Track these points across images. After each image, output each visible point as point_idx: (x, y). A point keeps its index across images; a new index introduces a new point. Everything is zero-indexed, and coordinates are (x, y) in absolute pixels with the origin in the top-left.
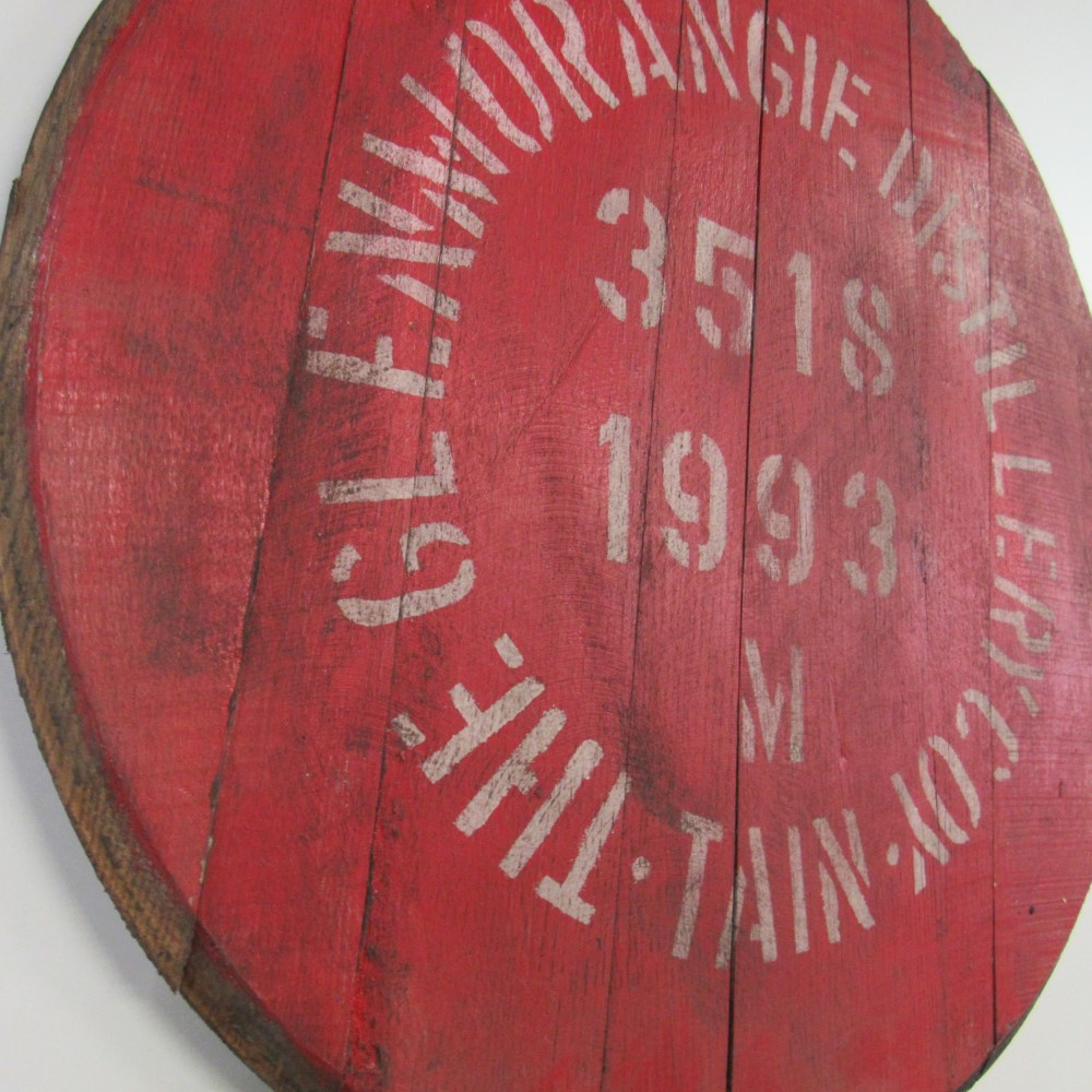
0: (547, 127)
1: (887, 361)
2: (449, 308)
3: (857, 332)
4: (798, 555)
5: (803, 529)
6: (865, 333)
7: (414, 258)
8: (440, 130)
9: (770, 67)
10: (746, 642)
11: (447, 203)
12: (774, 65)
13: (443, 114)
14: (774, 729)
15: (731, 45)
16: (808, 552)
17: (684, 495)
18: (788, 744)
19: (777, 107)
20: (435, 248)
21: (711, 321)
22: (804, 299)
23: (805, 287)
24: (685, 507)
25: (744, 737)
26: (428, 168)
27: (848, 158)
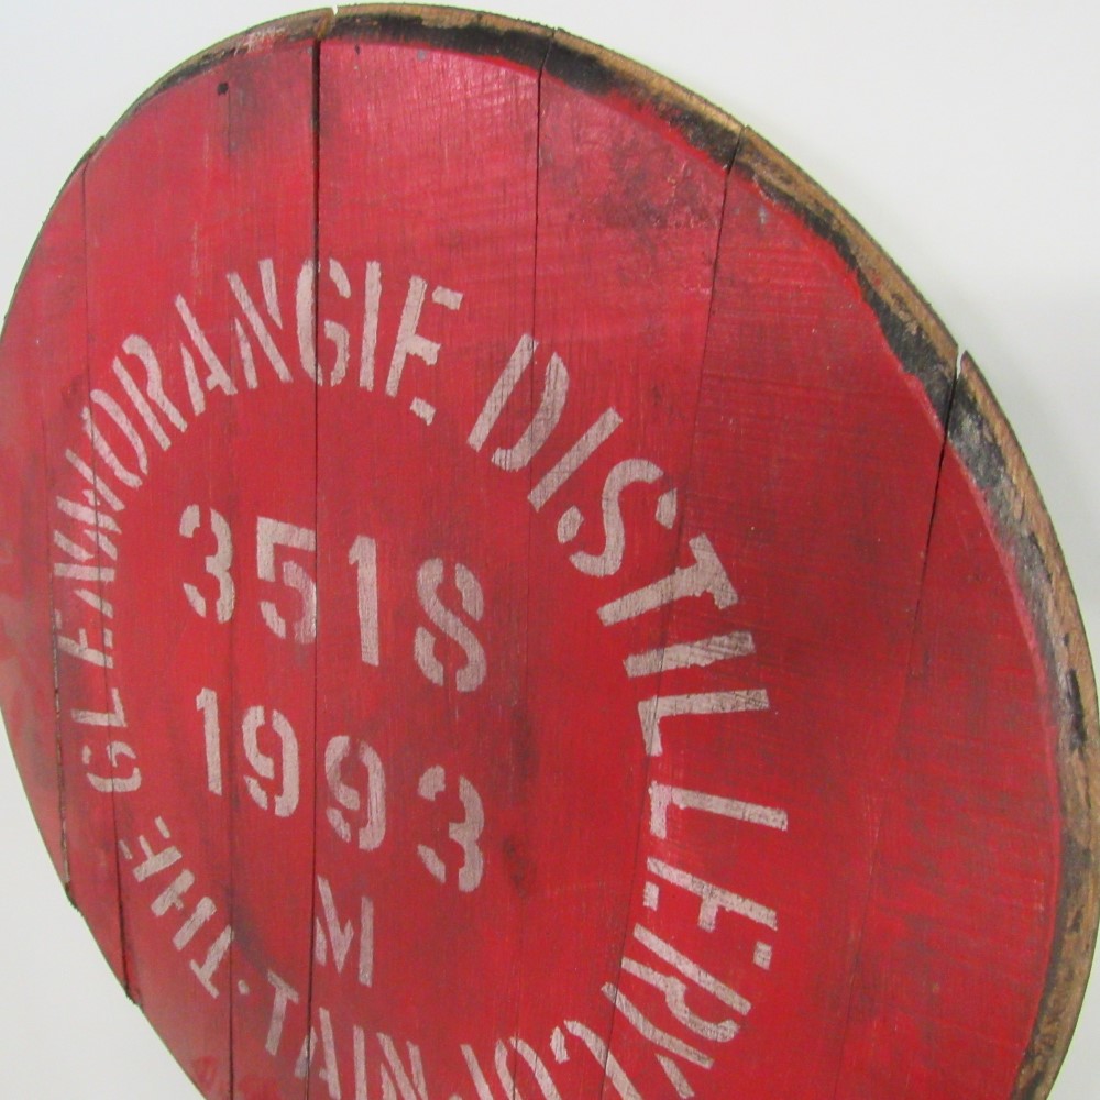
0: (143, 463)
1: (475, 652)
2: (108, 610)
3: (435, 620)
4: (368, 826)
5: (374, 804)
6: (446, 621)
7: (88, 578)
8: (88, 486)
9: (324, 327)
10: (320, 880)
11: (98, 537)
12: (327, 323)
13: (87, 472)
14: (345, 951)
15: (279, 322)
16: (379, 826)
17: (260, 756)
18: (358, 969)
19: (332, 374)
20: (95, 570)
21: (275, 614)
22: (368, 588)
23: (368, 574)
24: (264, 766)
25: (317, 945)
26: (85, 514)
27: (424, 410)
